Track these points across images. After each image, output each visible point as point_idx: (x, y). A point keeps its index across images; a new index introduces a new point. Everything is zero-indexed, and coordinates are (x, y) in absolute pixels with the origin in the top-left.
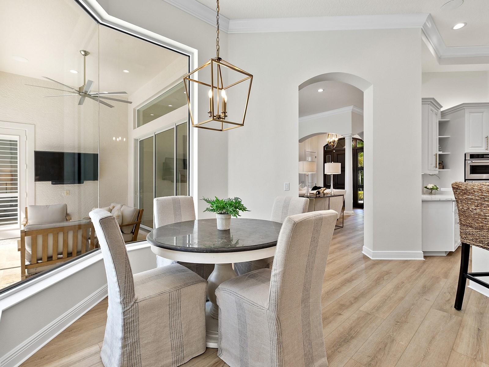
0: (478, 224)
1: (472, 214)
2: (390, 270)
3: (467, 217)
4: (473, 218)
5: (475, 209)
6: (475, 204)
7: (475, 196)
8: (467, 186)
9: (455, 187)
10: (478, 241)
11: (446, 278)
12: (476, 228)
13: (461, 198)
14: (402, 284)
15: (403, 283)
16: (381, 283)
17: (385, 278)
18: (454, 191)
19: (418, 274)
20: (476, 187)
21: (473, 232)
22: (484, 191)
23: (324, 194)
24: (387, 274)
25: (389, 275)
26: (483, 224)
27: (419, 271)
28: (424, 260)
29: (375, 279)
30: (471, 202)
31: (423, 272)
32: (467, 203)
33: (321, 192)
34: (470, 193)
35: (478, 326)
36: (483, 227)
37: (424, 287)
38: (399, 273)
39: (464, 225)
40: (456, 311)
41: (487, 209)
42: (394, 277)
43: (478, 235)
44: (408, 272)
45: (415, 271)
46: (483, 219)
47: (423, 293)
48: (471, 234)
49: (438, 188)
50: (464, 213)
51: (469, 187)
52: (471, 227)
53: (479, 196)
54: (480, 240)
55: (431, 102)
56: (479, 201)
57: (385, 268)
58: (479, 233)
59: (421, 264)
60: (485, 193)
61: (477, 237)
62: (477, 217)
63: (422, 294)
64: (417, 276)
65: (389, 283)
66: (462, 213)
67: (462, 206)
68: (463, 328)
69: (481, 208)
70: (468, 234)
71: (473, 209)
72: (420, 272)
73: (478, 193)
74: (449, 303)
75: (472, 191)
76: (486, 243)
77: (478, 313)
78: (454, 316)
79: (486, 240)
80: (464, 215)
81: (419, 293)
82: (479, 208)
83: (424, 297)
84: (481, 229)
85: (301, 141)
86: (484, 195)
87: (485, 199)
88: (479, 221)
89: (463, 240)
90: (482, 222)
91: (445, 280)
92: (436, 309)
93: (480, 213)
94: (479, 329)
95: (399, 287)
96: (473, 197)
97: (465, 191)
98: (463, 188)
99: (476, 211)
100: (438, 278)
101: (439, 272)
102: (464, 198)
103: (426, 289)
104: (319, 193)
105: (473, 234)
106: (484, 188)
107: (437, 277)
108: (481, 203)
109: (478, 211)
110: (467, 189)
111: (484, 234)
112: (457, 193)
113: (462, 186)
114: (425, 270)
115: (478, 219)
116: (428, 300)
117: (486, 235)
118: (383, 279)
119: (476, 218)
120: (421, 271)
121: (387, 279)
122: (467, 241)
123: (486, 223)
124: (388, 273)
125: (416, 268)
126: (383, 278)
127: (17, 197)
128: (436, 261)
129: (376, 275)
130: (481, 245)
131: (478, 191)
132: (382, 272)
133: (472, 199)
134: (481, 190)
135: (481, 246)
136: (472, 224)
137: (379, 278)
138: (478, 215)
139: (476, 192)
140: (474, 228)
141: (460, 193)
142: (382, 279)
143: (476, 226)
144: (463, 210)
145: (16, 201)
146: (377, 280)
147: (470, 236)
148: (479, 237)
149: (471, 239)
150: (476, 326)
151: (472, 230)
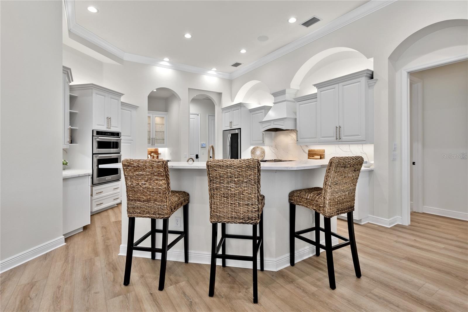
0: (146, 197)
1: (142, 188)
2: (33, 279)
3: (136, 192)
4: (141, 192)
5: (145, 184)
6: (144, 180)
7: (146, 172)
8: (139, 163)
9: (126, 164)
10: (145, 212)
11: (98, 256)
12: (144, 201)
13: (132, 174)
14: (59, 290)
15: (59, 287)
16: (30, 307)
17: (32, 295)
18: (124, 168)
19: (70, 265)
20: (148, 164)
21: (140, 205)
22: (154, 167)
24: (32, 288)
25: (35, 287)
26: (151, 196)
27: (68, 261)
28: (65, 245)
29: (17, 306)
30: (141, 178)
31: (73, 260)
32: (137, 179)
34: (141, 169)
35: (149, 291)
36: (150, 199)
37: (85, 278)
38: (48, 276)
39: (132, 200)
40: (126, 287)
41: (155, 183)
42: (45, 286)
43: (145, 207)
44: (57, 268)
45: (64, 262)
46: (151, 192)
47: (89, 286)
48: (139, 207)
49: (67, 163)
50: (133, 189)
51: (142, 164)
52: (139, 201)
53: (149, 172)
54: (147, 211)
55: (68, 72)
56: (149, 176)
57: (24, 279)
58: (147, 205)
59: (65, 251)
60: (155, 169)
61: (145, 209)
62: (146, 190)
63: (88, 289)
64: (69, 268)
65: (43, 300)
66: (131, 189)
67: (132, 182)
68: (142, 301)
69: (150, 182)
70: (136, 208)
71: (143, 184)
72: (70, 262)
73: (149, 169)
74: (116, 283)
75: (144, 167)
76: (152, 212)
77: (141, 277)
78: (128, 294)
79: (152, 210)
80: (132, 191)
81: (84, 290)
82: (148, 183)
83: (93, 292)
84: (148, 201)
86: (154, 171)
87: (155, 174)
88: (147, 194)
89: (131, 215)
90: (149, 195)
91: (97, 258)
92: (111, 298)
93: (149, 187)
94: (151, 294)
95: (58, 296)
96: (144, 173)
97: (136, 168)
98: (135, 165)
99: (145, 185)
100: (91, 259)
101: (88, 252)
102: (135, 174)
103: (88, 279)
105: (141, 207)
106: (155, 164)
107: (89, 258)
108: (151, 178)
109: (147, 185)
110: (139, 166)
111: (151, 205)
112: (128, 170)
113: (134, 163)
114: (74, 257)
115: (146, 193)
116: (98, 293)
117: (152, 206)
118: (31, 298)
119: (145, 192)
120: (70, 259)
121: (36, 295)
122: (135, 215)
123: (153, 195)
124: (32, 285)
125: (63, 259)
126: (29, 297)
128: (78, 240)
129: (16, 298)
130: (148, 215)
131: (149, 168)
132: (24, 289)
133: (142, 175)
134: (152, 166)
135: (148, 217)
136: (140, 198)
137: (23, 301)
138: (147, 189)
139: (148, 168)
140: (142, 201)
141: (131, 170)
142: (29, 299)
143: (144, 199)
144: (132, 186)
146: (22, 306)
147: (138, 210)
148: (147, 208)
149: (139, 212)
150: (148, 293)
151: (140, 203)
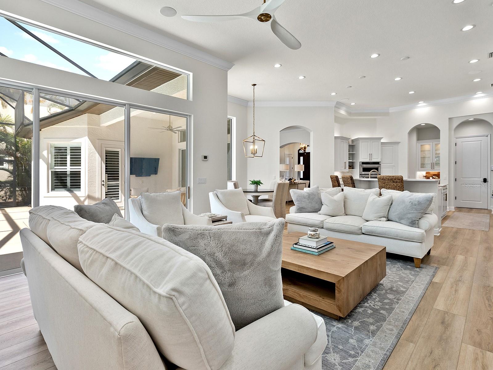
23: (294, 183)
33: (292, 181)
85: (281, 147)
104: (291, 181)
127: (119, 184)
145: (118, 186)
